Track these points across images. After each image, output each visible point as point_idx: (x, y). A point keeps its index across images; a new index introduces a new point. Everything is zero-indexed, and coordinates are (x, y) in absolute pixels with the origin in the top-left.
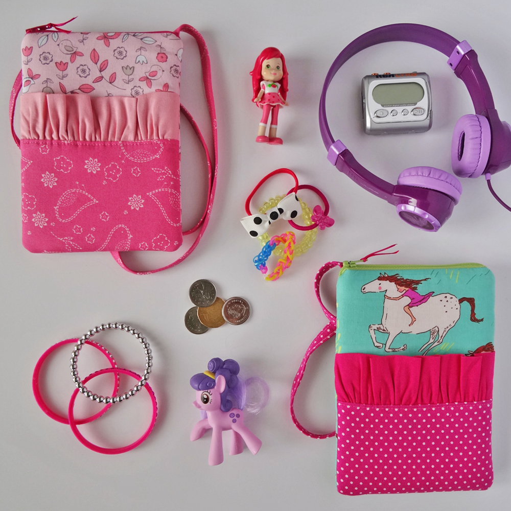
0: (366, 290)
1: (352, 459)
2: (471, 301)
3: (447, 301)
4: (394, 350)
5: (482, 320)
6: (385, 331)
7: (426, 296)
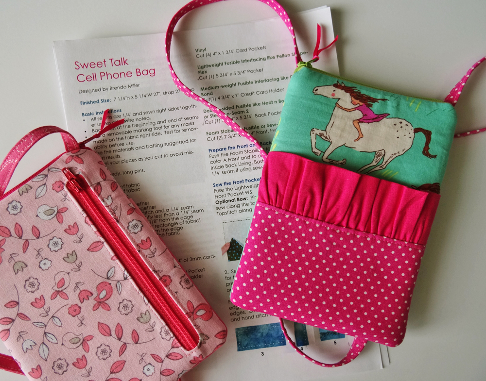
0: (318, 92)
4: (331, 162)
6: (327, 139)
7: (380, 116)
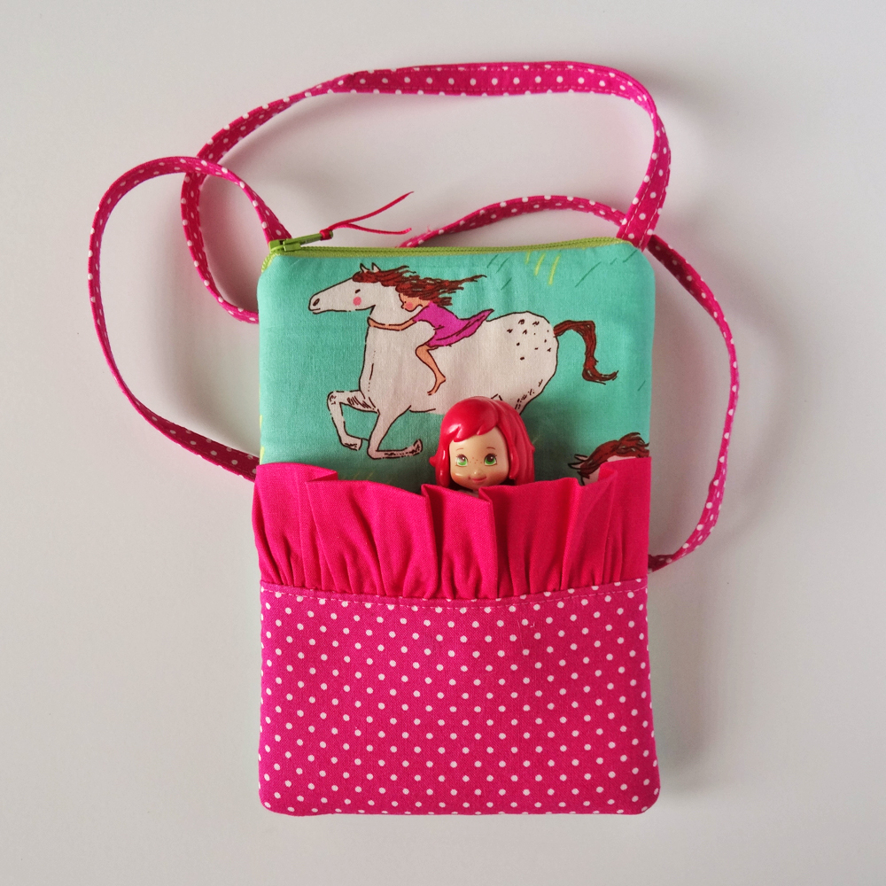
0: (322, 306)
1: (289, 726)
2: (587, 330)
3: (525, 332)
4: (390, 455)
5: (613, 376)
6: (368, 406)
7: (472, 321)
